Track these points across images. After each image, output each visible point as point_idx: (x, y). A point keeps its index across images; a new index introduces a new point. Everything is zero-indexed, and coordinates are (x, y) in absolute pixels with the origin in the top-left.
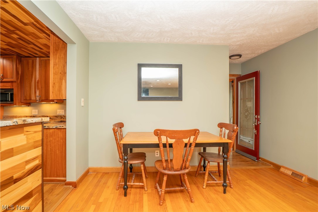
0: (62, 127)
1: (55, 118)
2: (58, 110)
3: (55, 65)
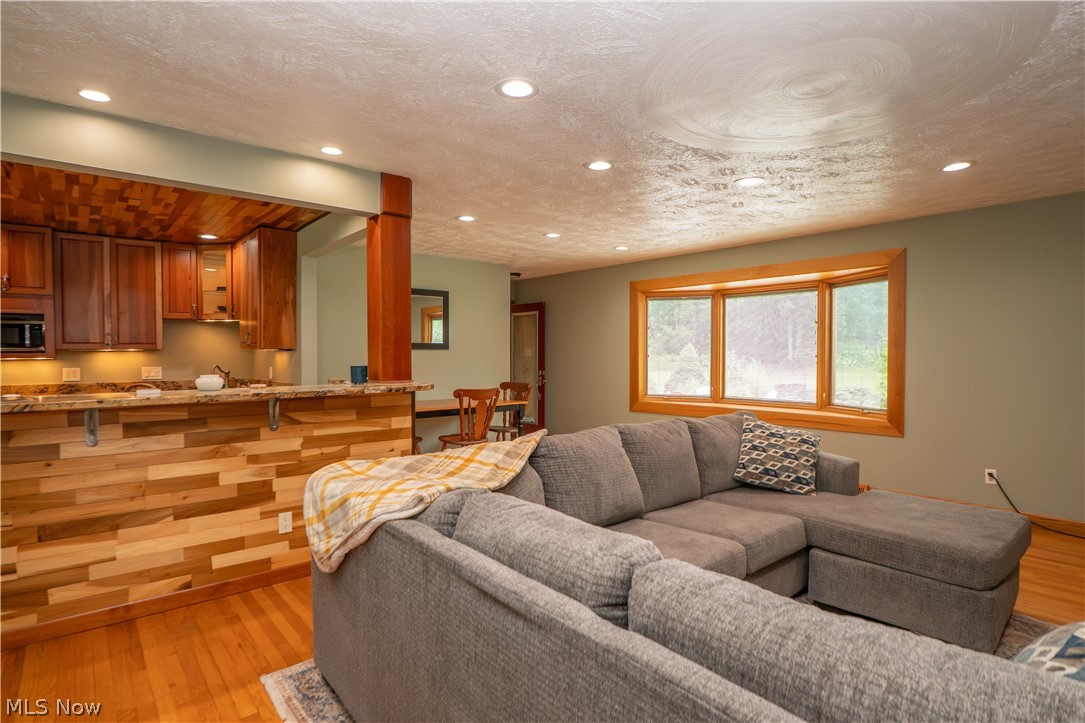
2: (143, 368)
3: (267, 287)
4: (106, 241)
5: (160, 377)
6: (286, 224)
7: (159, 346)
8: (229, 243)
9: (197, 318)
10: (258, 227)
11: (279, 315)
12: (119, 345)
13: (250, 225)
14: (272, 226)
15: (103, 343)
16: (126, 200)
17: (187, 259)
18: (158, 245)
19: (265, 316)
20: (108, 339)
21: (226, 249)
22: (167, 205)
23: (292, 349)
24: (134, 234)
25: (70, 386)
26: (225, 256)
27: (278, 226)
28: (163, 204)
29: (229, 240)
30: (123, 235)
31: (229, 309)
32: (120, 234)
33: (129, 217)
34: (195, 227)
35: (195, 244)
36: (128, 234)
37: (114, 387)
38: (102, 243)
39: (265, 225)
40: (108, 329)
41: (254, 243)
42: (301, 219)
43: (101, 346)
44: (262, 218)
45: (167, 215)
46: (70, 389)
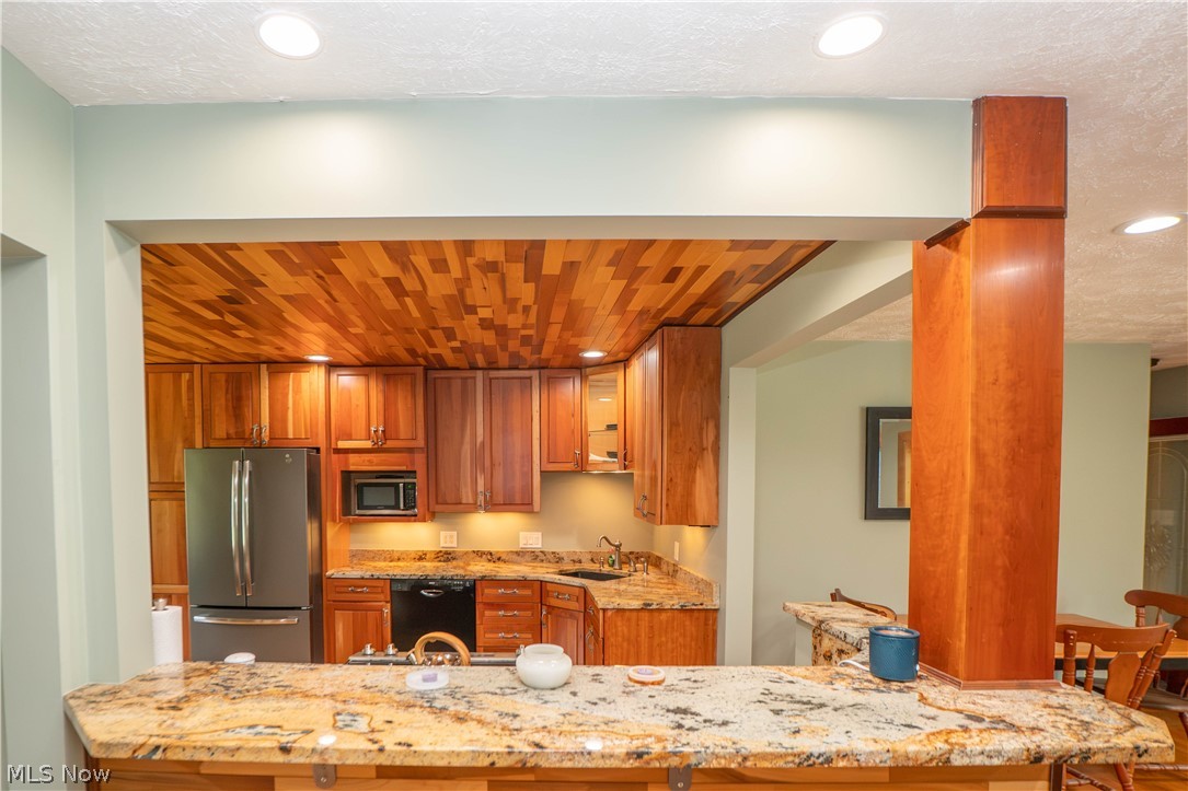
0: (700, 607)
1: (515, 557)
2: (521, 533)
3: (674, 424)
4: (479, 374)
5: (540, 546)
6: (705, 314)
7: (536, 506)
8: (621, 361)
9: (581, 468)
10: (660, 327)
11: (692, 468)
12: (492, 506)
13: (648, 326)
14: (682, 323)
15: (476, 504)
16: (472, 310)
17: (570, 390)
18: (535, 374)
19: (669, 471)
20: (481, 498)
21: (616, 370)
22: (526, 309)
23: (712, 525)
24: (506, 364)
25: (447, 553)
26: (616, 381)
27: (691, 322)
28: (520, 309)
29: (621, 356)
30: (495, 366)
31: (621, 455)
32: (492, 366)
33: (489, 338)
34: (573, 341)
35: (579, 368)
36: (500, 364)
37: (492, 557)
38: (474, 378)
39: (669, 323)
40: (481, 488)
41: (653, 356)
42: (732, 299)
43: (474, 508)
44: (664, 310)
45: (531, 327)
46: (447, 556)
